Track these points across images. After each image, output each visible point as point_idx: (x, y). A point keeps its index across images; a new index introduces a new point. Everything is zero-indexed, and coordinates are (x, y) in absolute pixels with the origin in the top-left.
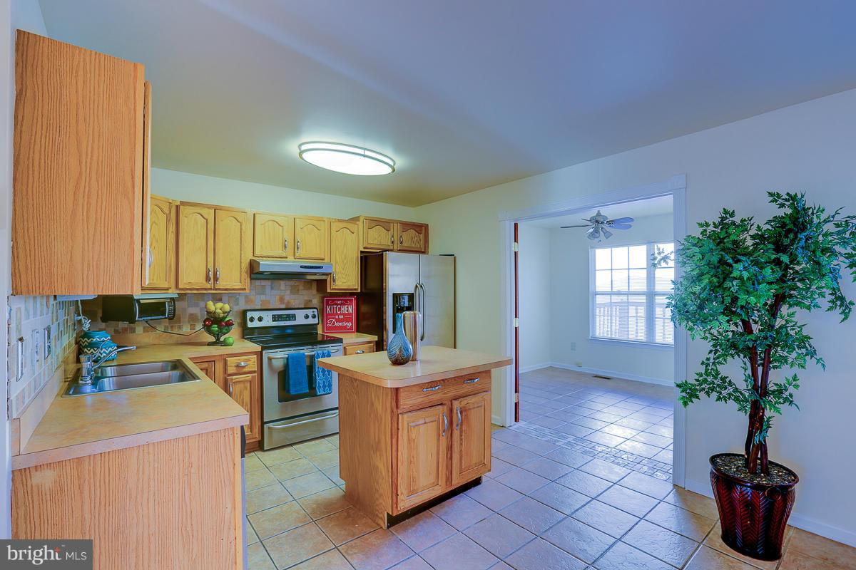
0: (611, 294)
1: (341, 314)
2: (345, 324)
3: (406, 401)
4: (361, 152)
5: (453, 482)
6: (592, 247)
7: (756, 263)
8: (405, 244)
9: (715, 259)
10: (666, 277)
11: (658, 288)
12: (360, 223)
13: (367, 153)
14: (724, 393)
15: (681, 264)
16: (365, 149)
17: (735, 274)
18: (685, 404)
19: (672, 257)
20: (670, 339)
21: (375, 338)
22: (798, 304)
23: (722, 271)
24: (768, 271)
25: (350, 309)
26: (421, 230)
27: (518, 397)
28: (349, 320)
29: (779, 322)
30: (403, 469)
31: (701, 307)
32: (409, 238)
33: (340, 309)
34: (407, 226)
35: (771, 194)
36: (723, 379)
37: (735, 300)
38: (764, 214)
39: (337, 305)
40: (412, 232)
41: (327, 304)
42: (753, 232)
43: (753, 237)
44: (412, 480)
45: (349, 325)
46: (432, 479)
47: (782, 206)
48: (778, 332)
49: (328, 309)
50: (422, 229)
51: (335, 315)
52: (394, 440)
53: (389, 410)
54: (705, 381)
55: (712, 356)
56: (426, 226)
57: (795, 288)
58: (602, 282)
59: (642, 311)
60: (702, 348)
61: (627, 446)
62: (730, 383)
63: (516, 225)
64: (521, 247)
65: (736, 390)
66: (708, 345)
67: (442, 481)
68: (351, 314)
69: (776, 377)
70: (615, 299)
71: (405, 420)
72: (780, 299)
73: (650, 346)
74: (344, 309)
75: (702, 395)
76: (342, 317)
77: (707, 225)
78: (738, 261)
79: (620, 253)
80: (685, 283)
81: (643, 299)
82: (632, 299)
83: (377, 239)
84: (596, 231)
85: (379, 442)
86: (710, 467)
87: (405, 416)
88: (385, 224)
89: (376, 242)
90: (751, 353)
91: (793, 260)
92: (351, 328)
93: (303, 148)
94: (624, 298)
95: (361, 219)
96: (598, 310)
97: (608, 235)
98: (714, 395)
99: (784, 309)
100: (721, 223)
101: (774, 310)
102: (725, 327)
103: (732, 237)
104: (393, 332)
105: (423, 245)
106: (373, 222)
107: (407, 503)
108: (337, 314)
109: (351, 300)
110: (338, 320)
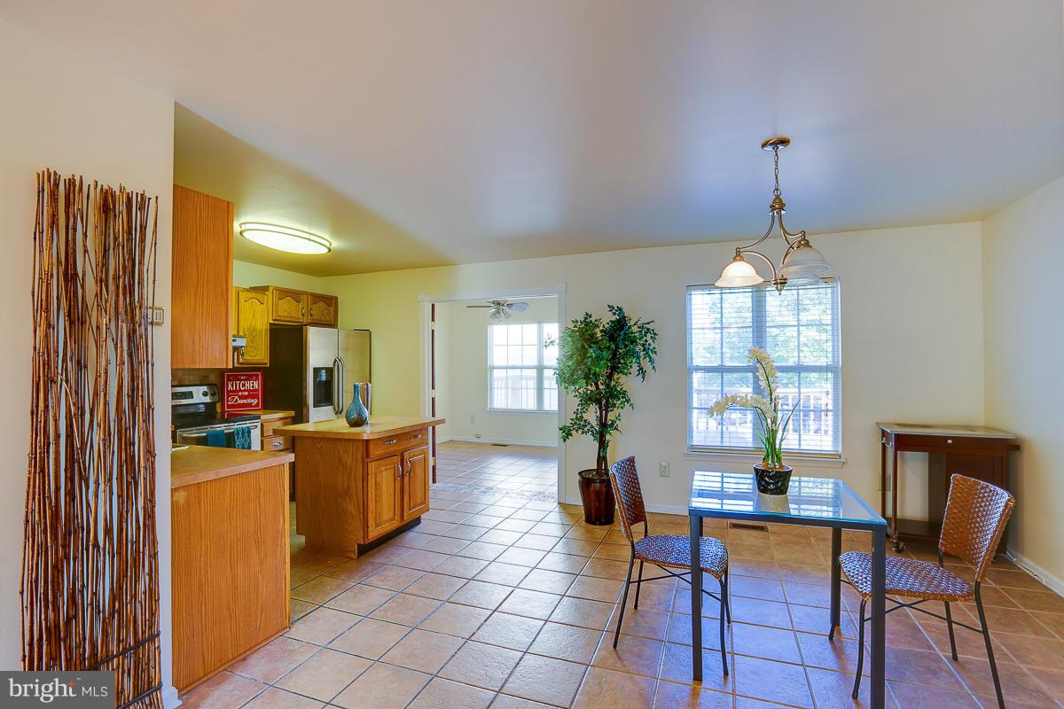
0: (507, 368)
1: (244, 391)
2: (250, 401)
3: (375, 451)
4: (307, 236)
5: (405, 518)
6: (490, 324)
7: (600, 349)
8: (315, 317)
9: (579, 346)
10: (553, 355)
11: (546, 363)
12: (269, 293)
13: (312, 237)
14: (586, 429)
15: (562, 347)
16: (310, 234)
17: (589, 355)
18: (565, 440)
19: (557, 341)
20: (555, 408)
21: (292, 413)
22: (621, 372)
23: (583, 352)
24: (605, 354)
25: (256, 385)
26: (332, 303)
27: (435, 460)
28: (255, 397)
29: (613, 383)
30: (371, 505)
31: (572, 375)
32: (318, 310)
33: (244, 385)
34: (317, 298)
35: (610, 307)
36: (585, 421)
37: (590, 370)
38: (607, 319)
39: (241, 380)
40: (322, 304)
41: (229, 380)
42: (601, 328)
43: (601, 331)
44: (378, 514)
45: (255, 401)
46: (391, 515)
47: (614, 314)
48: (612, 389)
49: (230, 386)
50: (331, 301)
51: (237, 391)
52: (365, 484)
53: (360, 460)
54: (576, 423)
55: (580, 407)
56: (337, 298)
57: (620, 363)
58: (497, 356)
59: (532, 384)
60: (575, 403)
61: (526, 488)
62: (589, 423)
63: (433, 305)
64: (437, 326)
65: (592, 427)
66: (578, 401)
67: (397, 517)
68: (258, 390)
69: (611, 416)
70: (511, 372)
71: (372, 466)
72: (614, 369)
73: (539, 414)
74: (249, 385)
75: (574, 432)
76: (246, 393)
77: (577, 322)
78: (591, 347)
79: (515, 329)
80: (564, 360)
81: (534, 373)
82: (526, 372)
83: (289, 312)
84: (498, 312)
85: (349, 488)
86: (578, 478)
87: (373, 463)
88: (295, 295)
89: (285, 314)
90: (598, 402)
91: (617, 347)
92: (257, 405)
93: (244, 227)
94: (517, 372)
95: (271, 289)
96: (496, 383)
97: (508, 316)
98: (580, 431)
99: (616, 376)
100: (584, 321)
101: (610, 377)
102: (585, 388)
103: (589, 332)
104: (314, 407)
105: (332, 320)
106: (284, 293)
107: (374, 533)
108: (240, 390)
109: (257, 376)
110: (242, 397)
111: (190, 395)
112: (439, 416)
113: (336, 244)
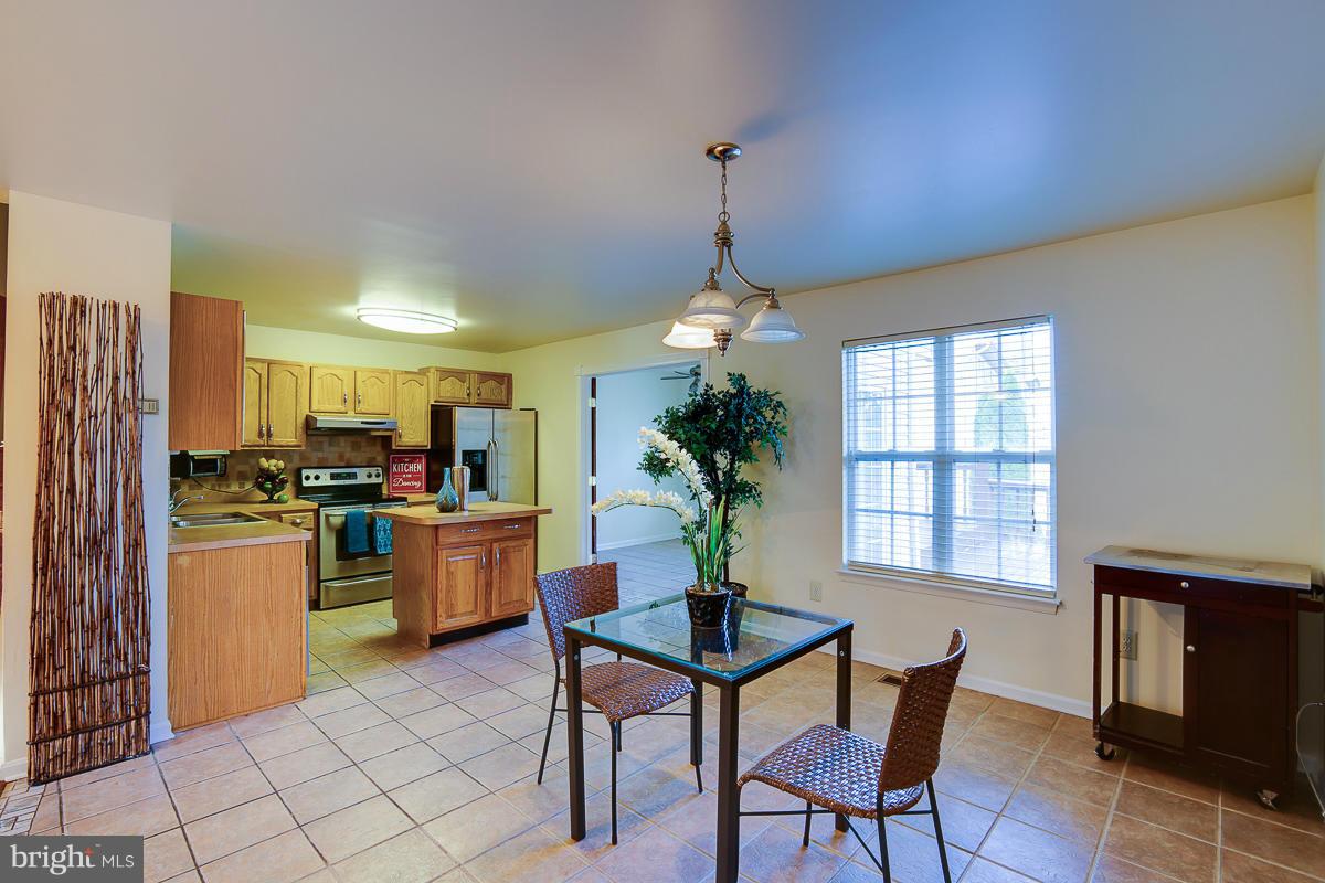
1: (408, 473)
2: (413, 483)
3: (444, 538)
5: (492, 614)
8: (483, 396)
12: (431, 375)
13: (426, 317)
16: (424, 314)
25: (419, 467)
28: (418, 479)
32: (489, 390)
33: (408, 468)
34: (485, 376)
39: (405, 462)
40: (491, 383)
41: (394, 462)
44: (451, 606)
45: (418, 484)
46: (471, 609)
49: (394, 467)
50: (505, 380)
51: (402, 474)
53: (430, 546)
56: (510, 377)
63: (595, 379)
64: (598, 403)
67: (481, 611)
68: (421, 473)
71: (443, 554)
74: (412, 467)
76: (410, 476)
83: (450, 391)
87: (444, 552)
88: (460, 375)
89: (448, 395)
92: (420, 488)
93: (361, 313)
95: (432, 370)
104: (471, 491)
105: (505, 399)
106: (446, 374)
107: (446, 624)
108: (405, 473)
109: (420, 458)
110: (406, 480)
111: (354, 476)
112: (542, 506)
113: (463, 323)
